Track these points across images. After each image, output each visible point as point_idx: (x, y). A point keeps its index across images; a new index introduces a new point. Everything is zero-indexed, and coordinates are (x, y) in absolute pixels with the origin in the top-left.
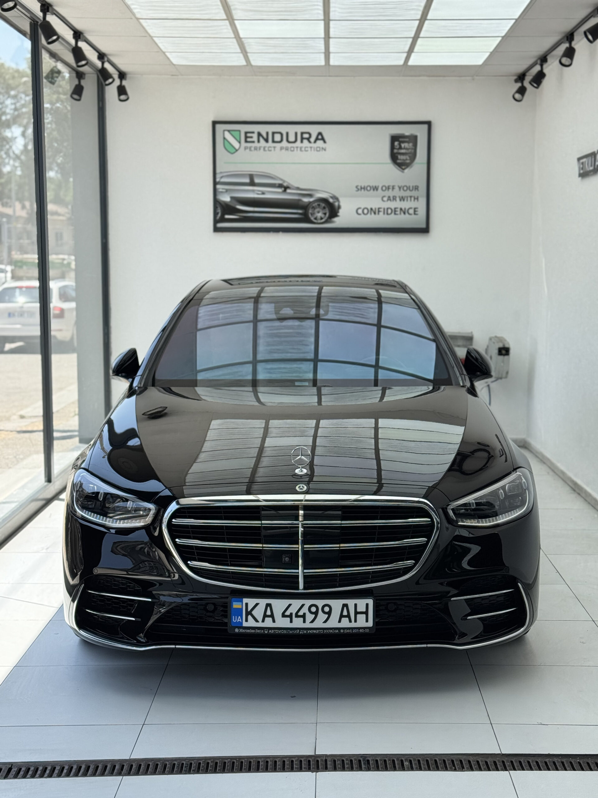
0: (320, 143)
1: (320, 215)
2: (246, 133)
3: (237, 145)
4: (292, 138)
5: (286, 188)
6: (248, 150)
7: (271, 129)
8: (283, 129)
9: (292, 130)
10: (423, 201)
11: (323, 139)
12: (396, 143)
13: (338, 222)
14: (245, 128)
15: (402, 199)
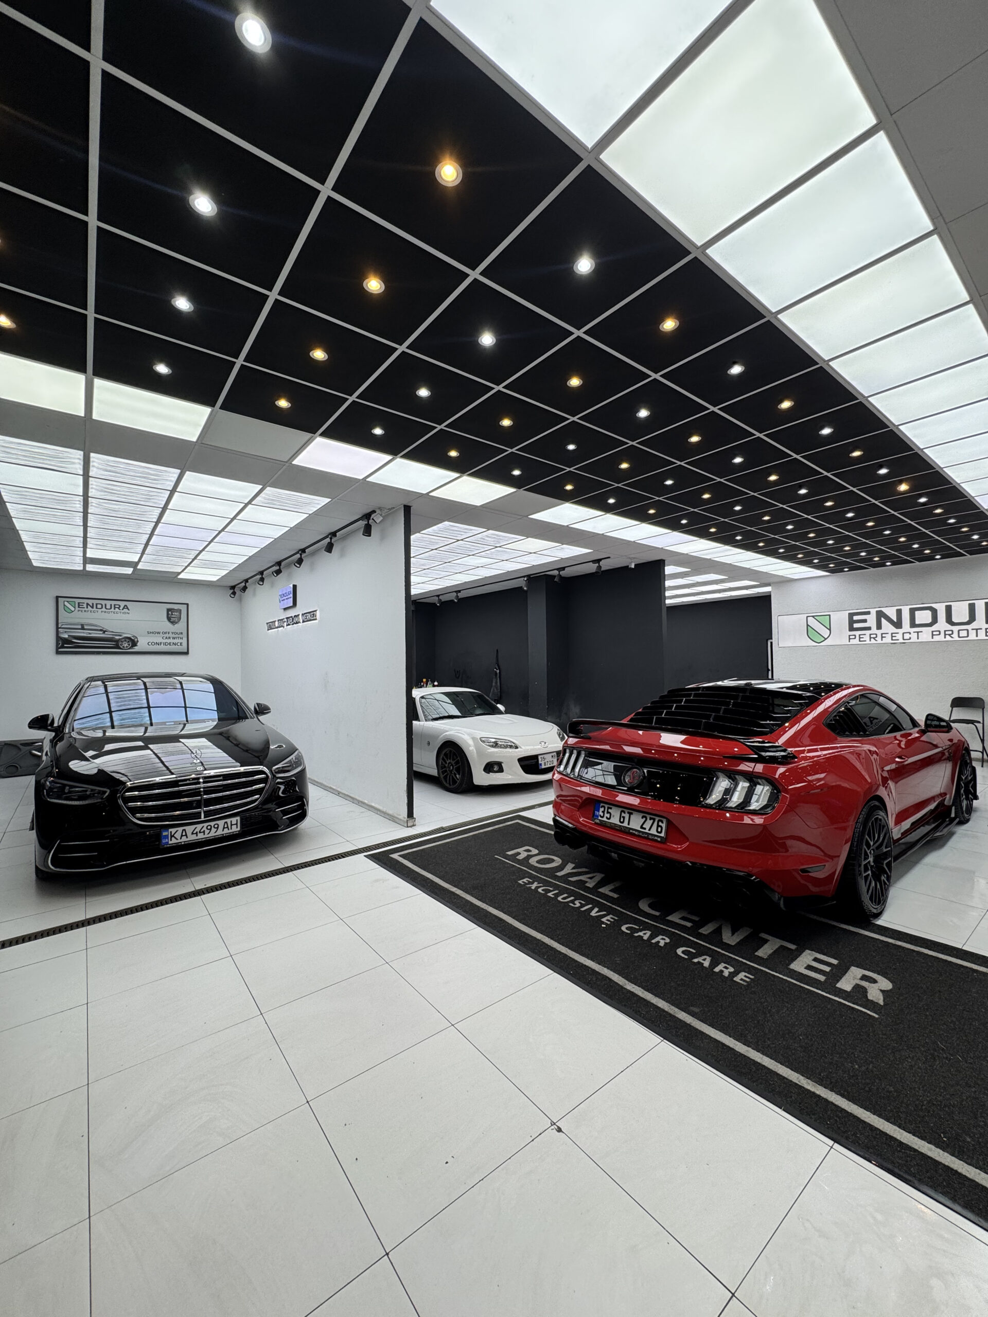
0: (126, 610)
1: (125, 645)
2: (79, 603)
3: (73, 609)
4: (108, 607)
5: (104, 632)
6: (80, 612)
7: (95, 602)
8: (103, 602)
9: (108, 603)
10: (185, 639)
11: (127, 608)
12: (170, 612)
13: (136, 649)
14: (77, 601)
15: (174, 638)
